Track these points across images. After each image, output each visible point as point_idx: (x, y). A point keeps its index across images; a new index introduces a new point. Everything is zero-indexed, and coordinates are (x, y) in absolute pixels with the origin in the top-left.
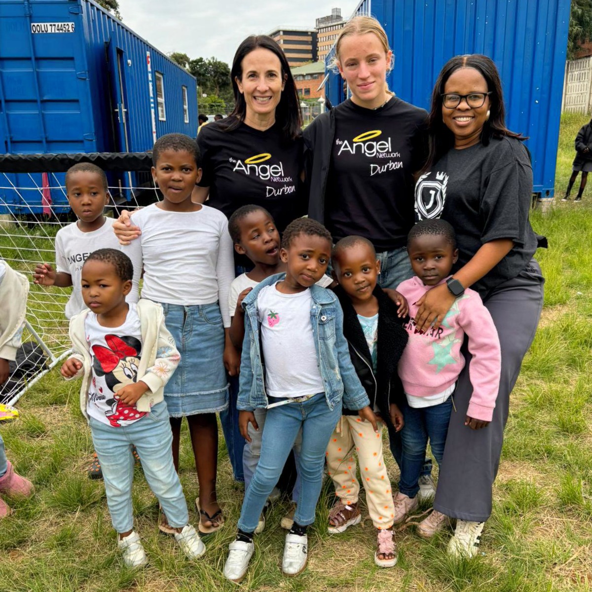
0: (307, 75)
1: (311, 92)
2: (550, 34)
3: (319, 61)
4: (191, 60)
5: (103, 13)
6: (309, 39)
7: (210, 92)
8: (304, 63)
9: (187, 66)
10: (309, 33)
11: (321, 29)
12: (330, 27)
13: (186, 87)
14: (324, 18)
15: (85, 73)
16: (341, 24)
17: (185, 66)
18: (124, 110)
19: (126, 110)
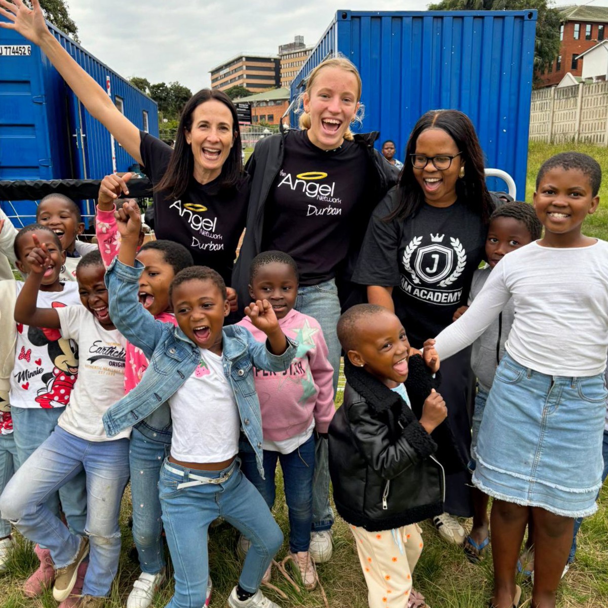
0: (270, 101)
1: (274, 118)
2: (515, 64)
3: (282, 87)
4: (151, 85)
5: (62, 37)
6: (272, 65)
7: (171, 117)
8: (267, 89)
9: (147, 91)
10: (272, 60)
11: (284, 55)
12: (293, 54)
13: (147, 112)
14: (287, 45)
15: (42, 97)
16: (303, 52)
17: (145, 91)
18: (83, 135)
19: (84, 135)
